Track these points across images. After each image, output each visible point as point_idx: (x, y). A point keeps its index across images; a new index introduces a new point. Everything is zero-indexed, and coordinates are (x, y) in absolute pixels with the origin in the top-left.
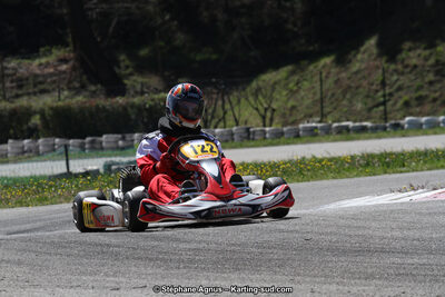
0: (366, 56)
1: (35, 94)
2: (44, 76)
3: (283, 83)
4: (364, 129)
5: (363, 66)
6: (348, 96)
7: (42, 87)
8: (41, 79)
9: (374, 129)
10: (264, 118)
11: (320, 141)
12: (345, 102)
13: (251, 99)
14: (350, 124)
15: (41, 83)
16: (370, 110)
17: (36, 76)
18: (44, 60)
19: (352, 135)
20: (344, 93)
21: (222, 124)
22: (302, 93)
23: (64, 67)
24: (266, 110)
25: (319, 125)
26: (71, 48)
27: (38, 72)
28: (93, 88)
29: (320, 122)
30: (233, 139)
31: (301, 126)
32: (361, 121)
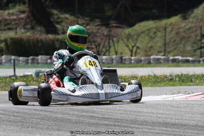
0: (195, 20)
1: (5, 30)
2: (11, 20)
3: (147, 32)
4: (188, 61)
5: (193, 25)
6: (183, 42)
7: (9, 26)
8: (8, 22)
9: (193, 62)
10: (132, 51)
11: (161, 66)
12: (181, 46)
13: (125, 40)
14: (180, 58)
15: (8, 24)
16: (195, 51)
17: (6, 20)
18: (11, 11)
19: (180, 64)
20: (181, 40)
21: (107, 54)
22: (157, 39)
23: (23, 16)
24: (133, 47)
25: (162, 57)
26: (27, 5)
27: (8, 18)
28: (39, 29)
29: (164, 55)
30: (113, 63)
31: (152, 57)
32: (187, 57)
